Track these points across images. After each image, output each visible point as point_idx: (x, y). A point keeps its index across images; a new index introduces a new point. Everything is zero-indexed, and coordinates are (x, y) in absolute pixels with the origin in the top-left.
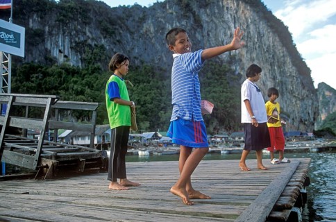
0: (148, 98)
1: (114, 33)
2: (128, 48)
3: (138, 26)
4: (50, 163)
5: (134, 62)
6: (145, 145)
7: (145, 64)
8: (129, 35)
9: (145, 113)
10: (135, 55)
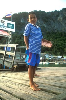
0: (60, 44)
1: (48, 21)
2: (53, 26)
3: (56, 18)
4: (15, 66)
5: (55, 31)
6: (58, 60)
7: (59, 32)
8: (53, 22)
9: (59, 49)
10: (55, 28)
